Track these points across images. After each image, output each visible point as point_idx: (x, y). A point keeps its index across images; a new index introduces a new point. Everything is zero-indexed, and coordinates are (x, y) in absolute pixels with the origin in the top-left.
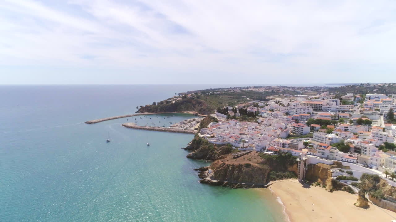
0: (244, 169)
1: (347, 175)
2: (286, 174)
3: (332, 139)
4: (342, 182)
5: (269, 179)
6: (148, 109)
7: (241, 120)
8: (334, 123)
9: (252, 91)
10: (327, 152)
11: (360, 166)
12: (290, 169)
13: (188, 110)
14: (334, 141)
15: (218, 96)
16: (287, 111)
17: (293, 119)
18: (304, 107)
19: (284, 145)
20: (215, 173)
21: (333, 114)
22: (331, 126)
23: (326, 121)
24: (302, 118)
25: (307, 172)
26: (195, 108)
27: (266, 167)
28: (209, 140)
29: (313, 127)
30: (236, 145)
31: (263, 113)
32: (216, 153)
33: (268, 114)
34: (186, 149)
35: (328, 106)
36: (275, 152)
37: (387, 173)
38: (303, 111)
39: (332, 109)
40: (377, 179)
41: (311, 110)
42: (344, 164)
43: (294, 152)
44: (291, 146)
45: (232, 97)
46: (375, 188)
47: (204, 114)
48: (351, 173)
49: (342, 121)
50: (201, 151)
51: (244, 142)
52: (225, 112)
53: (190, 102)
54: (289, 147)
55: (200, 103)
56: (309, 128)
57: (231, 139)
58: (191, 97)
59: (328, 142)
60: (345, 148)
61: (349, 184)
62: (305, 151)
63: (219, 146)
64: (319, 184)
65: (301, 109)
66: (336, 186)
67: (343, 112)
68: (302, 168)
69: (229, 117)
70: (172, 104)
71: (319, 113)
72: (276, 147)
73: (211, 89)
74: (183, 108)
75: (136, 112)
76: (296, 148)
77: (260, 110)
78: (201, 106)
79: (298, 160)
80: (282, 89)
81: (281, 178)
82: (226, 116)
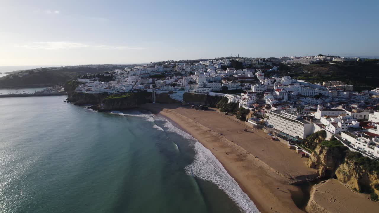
8: (165, 77)
10: (165, 87)
16: (134, 73)
17: (139, 77)
18: (145, 69)
20: (106, 104)
24: (145, 76)
27: (136, 98)
28: (88, 92)
31: (116, 76)
35: (158, 69)
38: (144, 72)
42: (174, 91)
43: (148, 90)
47: (58, 84)
49: (168, 76)
51: (117, 89)
52: (85, 77)
54: (145, 88)
56: (152, 80)
57: (105, 90)
60: (173, 85)
63: (98, 94)
68: (154, 97)
69: (92, 81)
70: (20, 79)
72: (138, 89)
77: (114, 74)
79: (152, 92)
82: (89, 80)
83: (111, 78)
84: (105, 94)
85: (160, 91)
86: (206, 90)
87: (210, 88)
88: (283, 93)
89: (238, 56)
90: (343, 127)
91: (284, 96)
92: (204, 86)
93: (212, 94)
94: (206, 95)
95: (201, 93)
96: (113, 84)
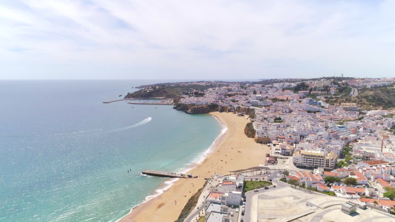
0: (201, 108)
2: (215, 110)
3: (230, 99)
4: (231, 110)
5: (209, 112)
6: (132, 96)
7: (197, 97)
8: (234, 95)
9: (196, 84)
10: (228, 102)
11: (237, 105)
12: (216, 109)
13: (158, 96)
15: (173, 88)
16: (217, 92)
17: (219, 95)
18: (224, 90)
19: (214, 102)
20: (192, 110)
21: (235, 92)
24: (223, 94)
26: (162, 95)
27: (208, 108)
28: (185, 103)
29: (226, 97)
30: (197, 104)
31: (206, 94)
32: (189, 107)
33: (208, 94)
36: (211, 103)
37: (242, 105)
39: (236, 90)
40: (239, 107)
41: (227, 91)
42: (232, 105)
43: (217, 103)
44: (217, 102)
45: (183, 89)
46: (239, 109)
47: (170, 98)
48: (234, 107)
49: (237, 95)
50: (183, 107)
51: (200, 102)
52: (187, 94)
53: (159, 91)
55: (166, 92)
56: (224, 97)
57: (194, 102)
58: (159, 88)
61: (233, 110)
62: (221, 103)
63: (190, 105)
64: (225, 112)
66: (229, 111)
67: (240, 92)
68: (220, 108)
69: (190, 96)
70: (148, 93)
71: (230, 92)
72: (212, 102)
73: (161, 84)
74: (155, 95)
75: (124, 98)
76: (219, 102)
77: (205, 92)
78: (166, 94)
79: (219, 105)
80: (218, 84)
81: (213, 111)
82: (188, 96)
83: (202, 95)
84: (194, 105)
85: (225, 105)
86: (249, 105)
87: (251, 103)
88: (286, 108)
89: (341, 77)
90: (262, 118)
91: (286, 110)
92: (249, 102)
93: (251, 107)
94: (247, 107)
95: (246, 106)
96: (201, 99)
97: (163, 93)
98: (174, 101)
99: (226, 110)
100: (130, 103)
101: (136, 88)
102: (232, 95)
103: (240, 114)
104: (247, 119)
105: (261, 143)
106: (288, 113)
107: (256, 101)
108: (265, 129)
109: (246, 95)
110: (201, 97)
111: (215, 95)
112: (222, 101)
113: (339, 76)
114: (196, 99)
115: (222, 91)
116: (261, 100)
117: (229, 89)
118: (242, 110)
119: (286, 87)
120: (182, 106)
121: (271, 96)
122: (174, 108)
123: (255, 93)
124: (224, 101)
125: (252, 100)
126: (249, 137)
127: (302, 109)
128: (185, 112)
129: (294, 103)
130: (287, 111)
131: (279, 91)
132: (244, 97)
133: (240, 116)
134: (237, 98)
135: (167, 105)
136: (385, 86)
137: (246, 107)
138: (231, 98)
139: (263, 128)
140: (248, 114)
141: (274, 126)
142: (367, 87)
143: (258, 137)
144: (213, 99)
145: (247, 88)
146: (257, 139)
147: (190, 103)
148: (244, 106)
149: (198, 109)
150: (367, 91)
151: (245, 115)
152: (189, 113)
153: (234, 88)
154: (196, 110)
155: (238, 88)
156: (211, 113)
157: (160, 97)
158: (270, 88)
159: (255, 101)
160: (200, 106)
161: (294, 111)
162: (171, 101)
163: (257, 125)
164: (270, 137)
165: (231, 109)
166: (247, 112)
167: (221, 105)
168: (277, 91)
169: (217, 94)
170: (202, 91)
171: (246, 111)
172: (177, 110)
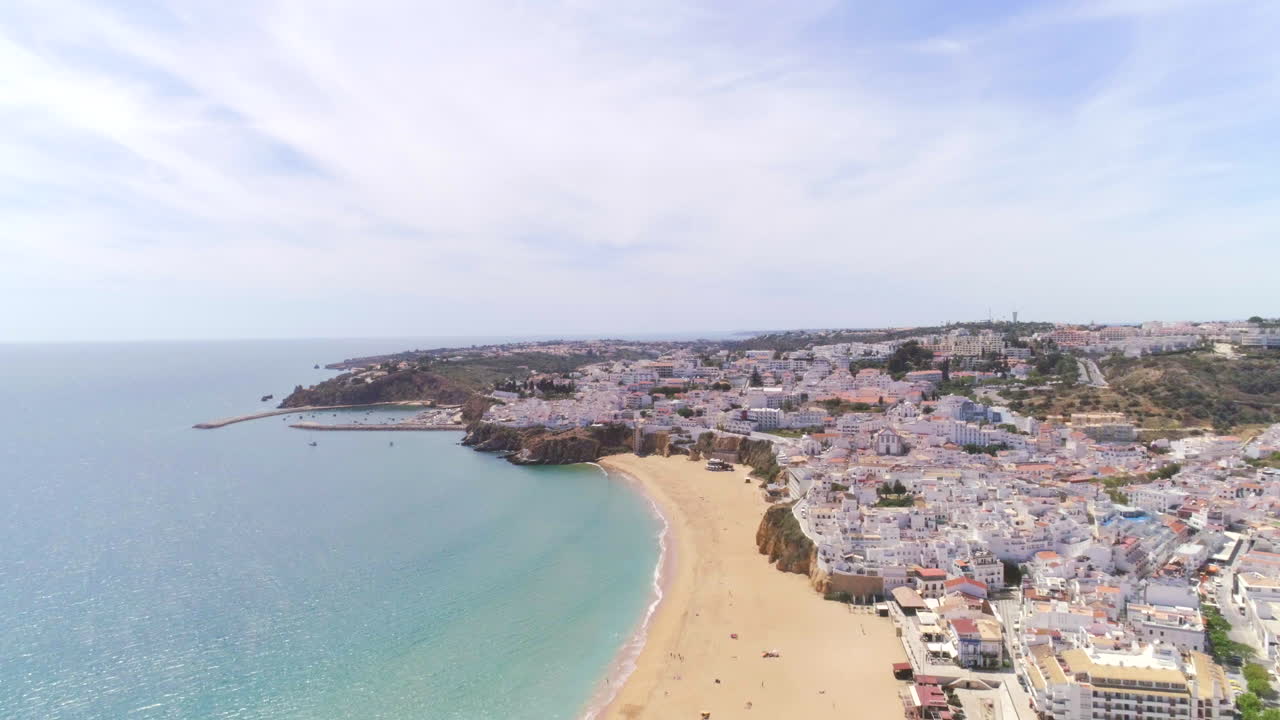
0: (570, 443)
1: (686, 439)
2: (620, 448)
3: (674, 405)
4: (680, 446)
5: (600, 454)
6: (309, 398)
7: (547, 398)
8: (685, 391)
9: (539, 352)
10: (666, 417)
11: (700, 427)
12: (625, 443)
13: (405, 398)
14: (677, 408)
15: (459, 366)
16: (620, 380)
17: (629, 390)
18: (646, 371)
19: (616, 416)
20: (533, 452)
21: (686, 380)
22: (681, 394)
23: (674, 388)
24: (642, 388)
25: (644, 444)
26: (422, 392)
27: (595, 440)
28: (505, 424)
29: (656, 397)
30: (552, 425)
31: (581, 386)
32: (520, 440)
33: (590, 387)
34: (463, 444)
35: (682, 369)
36: (605, 424)
37: (718, 428)
38: (644, 377)
39: (687, 373)
40: (711, 436)
41: (656, 375)
42: (684, 428)
43: (628, 423)
45: (496, 368)
46: (709, 444)
47: (451, 403)
48: (690, 437)
49: (694, 388)
50: (498, 438)
51: (563, 418)
52: (511, 388)
53: (410, 380)
54: (623, 418)
55: (433, 381)
56: (650, 398)
57: (542, 419)
58: (409, 367)
59: (670, 408)
60: (686, 413)
61: (687, 447)
62: (642, 420)
63: (525, 429)
64: (657, 454)
65: (641, 374)
66: (674, 450)
67: (701, 377)
68: (637, 440)
69: (522, 397)
70: (368, 385)
71: (668, 380)
72: (606, 419)
73: (417, 351)
74: (393, 393)
75: (279, 407)
76: (632, 418)
77: (576, 381)
78: (435, 387)
79: (633, 428)
80: (612, 349)
81: (614, 453)
82: (516, 395)
83: (567, 391)
84: (539, 430)
85: (655, 427)
86: (745, 426)
87: (752, 421)
88: (888, 436)
89: (1012, 321)
90: (825, 485)
91: (889, 443)
92: (744, 417)
93: (756, 436)
94: (741, 436)
95: (734, 432)
96: (564, 406)
97: (422, 384)
98: (465, 416)
99: (661, 449)
100: (301, 427)
101: (328, 367)
102: (678, 391)
103: (717, 460)
104: (748, 481)
105: (845, 598)
106: (894, 455)
107: (770, 413)
108: (854, 535)
109: (727, 388)
110: (562, 397)
111: (613, 393)
112: (643, 415)
113: (1004, 320)
114: (546, 407)
115: (639, 377)
116: (788, 406)
117: (663, 368)
118: (722, 447)
119: (860, 358)
120: (493, 436)
121: (818, 391)
122: (466, 443)
123: (757, 380)
124: (649, 412)
125: (756, 410)
126: (784, 568)
127: (942, 440)
128: (511, 459)
129: (906, 415)
130: (894, 448)
131: (837, 371)
132: (720, 398)
133: (718, 470)
134: (697, 400)
135: (439, 429)
136: (1183, 350)
137: (736, 435)
138: (675, 401)
139: (845, 531)
140: (745, 461)
141: (888, 520)
142: (1126, 355)
143: (831, 574)
144: (609, 406)
145: (726, 365)
146: (825, 581)
147: (524, 424)
148: (728, 431)
149: (559, 448)
150: (1136, 369)
151: (736, 467)
152: (524, 464)
153: (681, 362)
154: (550, 450)
155: (695, 366)
156: (608, 460)
157: (412, 399)
158: (805, 362)
159: (766, 413)
160: (564, 436)
161: (915, 448)
162: (455, 414)
163: (817, 521)
164: (880, 572)
165: (677, 442)
166: (740, 454)
167: (641, 431)
168: (830, 372)
169: (623, 387)
170: (566, 377)
171: (738, 448)
172: (475, 450)
